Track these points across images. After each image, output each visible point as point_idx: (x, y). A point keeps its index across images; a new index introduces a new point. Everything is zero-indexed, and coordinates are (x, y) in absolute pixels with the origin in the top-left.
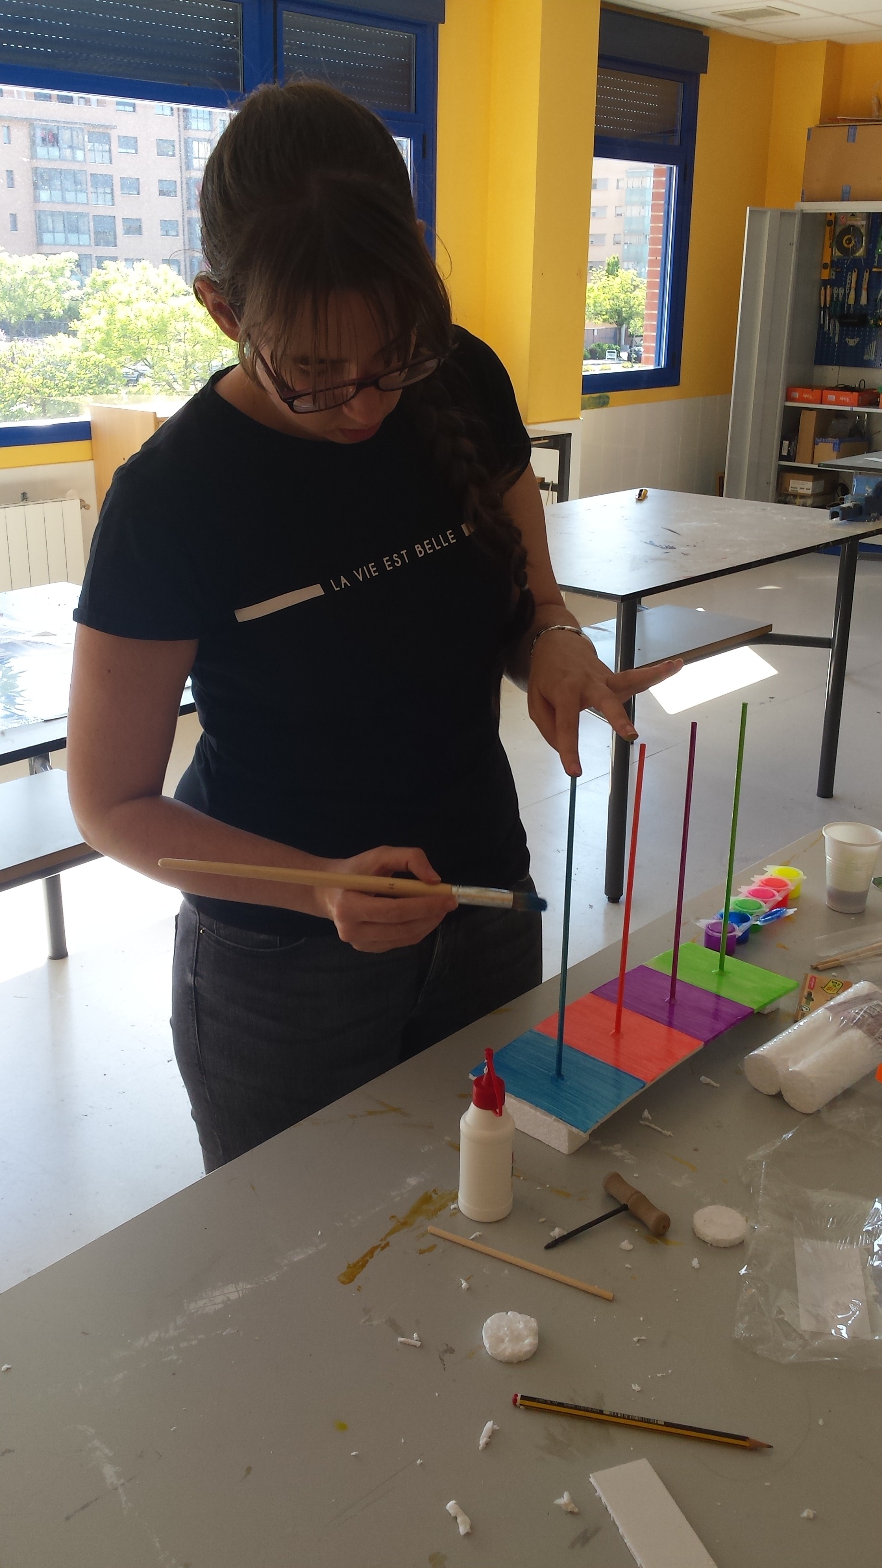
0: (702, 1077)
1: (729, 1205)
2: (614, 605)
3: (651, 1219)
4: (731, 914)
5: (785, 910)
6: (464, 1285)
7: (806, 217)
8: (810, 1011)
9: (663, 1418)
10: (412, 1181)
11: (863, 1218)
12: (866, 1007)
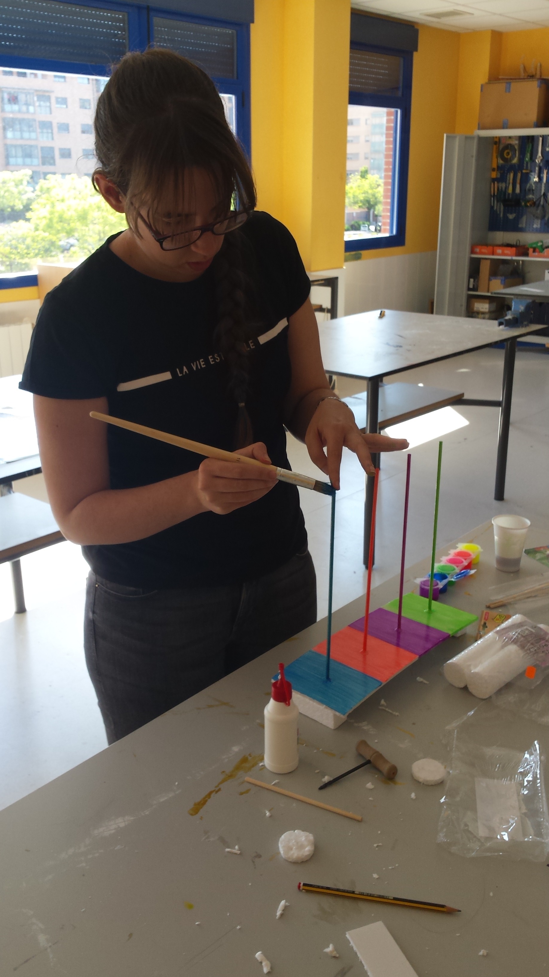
0: (418, 678)
1: (435, 758)
2: (365, 383)
3: (385, 768)
4: (435, 575)
5: (469, 571)
6: (268, 814)
7: (481, 140)
8: (486, 634)
9: (392, 894)
10: (236, 749)
11: (517, 764)
12: (519, 630)
